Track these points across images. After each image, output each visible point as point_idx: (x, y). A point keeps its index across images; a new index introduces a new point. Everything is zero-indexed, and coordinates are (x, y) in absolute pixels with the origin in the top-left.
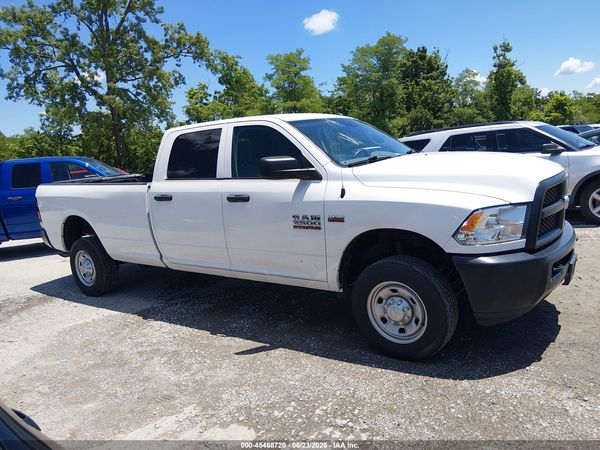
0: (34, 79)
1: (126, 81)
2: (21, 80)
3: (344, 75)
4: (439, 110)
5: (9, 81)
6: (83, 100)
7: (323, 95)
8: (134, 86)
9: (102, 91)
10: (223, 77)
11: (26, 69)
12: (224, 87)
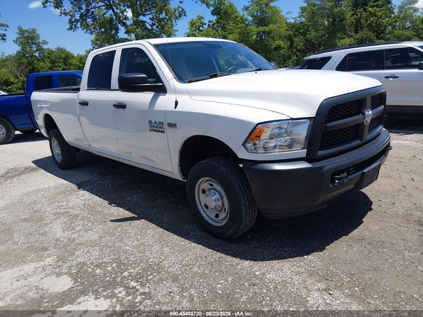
0: (86, 15)
1: (144, 15)
2: (77, 17)
3: (305, 5)
4: (383, 32)
5: (70, 17)
6: (117, 30)
7: (288, 21)
8: (151, 19)
9: (129, 23)
10: (214, 10)
11: (80, 8)
12: (215, 17)
